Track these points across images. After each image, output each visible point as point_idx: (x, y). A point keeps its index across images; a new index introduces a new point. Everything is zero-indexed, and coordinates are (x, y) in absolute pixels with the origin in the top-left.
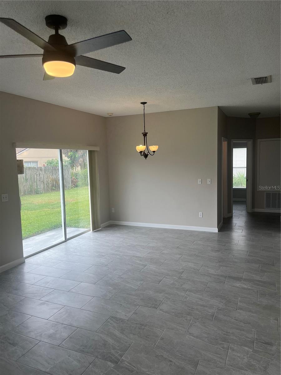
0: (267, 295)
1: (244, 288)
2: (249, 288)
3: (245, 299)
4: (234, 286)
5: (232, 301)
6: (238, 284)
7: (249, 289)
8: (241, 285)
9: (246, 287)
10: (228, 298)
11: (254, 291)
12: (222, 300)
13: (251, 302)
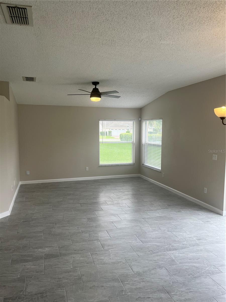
0: (22, 247)
1: (41, 248)
2: (36, 250)
3: (38, 239)
4: (50, 247)
5: (47, 235)
6: (47, 250)
7: (36, 248)
8: (44, 250)
9: (40, 250)
10: (51, 236)
11: (32, 247)
12: (54, 234)
13: (34, 238)
